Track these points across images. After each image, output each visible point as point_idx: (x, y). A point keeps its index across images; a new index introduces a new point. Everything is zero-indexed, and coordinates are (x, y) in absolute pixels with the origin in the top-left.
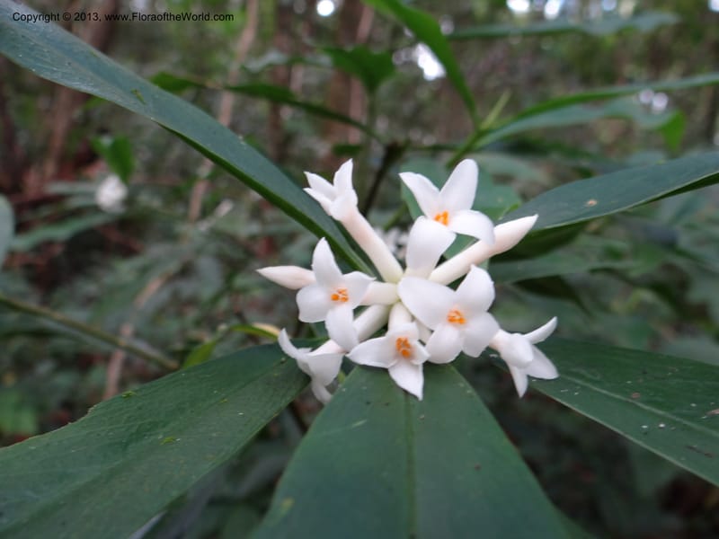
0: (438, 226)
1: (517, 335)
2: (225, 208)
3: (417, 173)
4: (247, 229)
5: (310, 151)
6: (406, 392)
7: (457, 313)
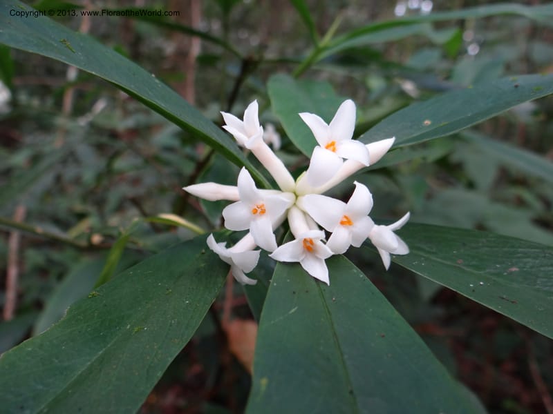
0: (329, 152)
1: (383, 227)
2: (100, 105)
3: (312, 113)
4: (122, 124)
5: (160, 50)
6: (316, 279)
7: (346, 217)
